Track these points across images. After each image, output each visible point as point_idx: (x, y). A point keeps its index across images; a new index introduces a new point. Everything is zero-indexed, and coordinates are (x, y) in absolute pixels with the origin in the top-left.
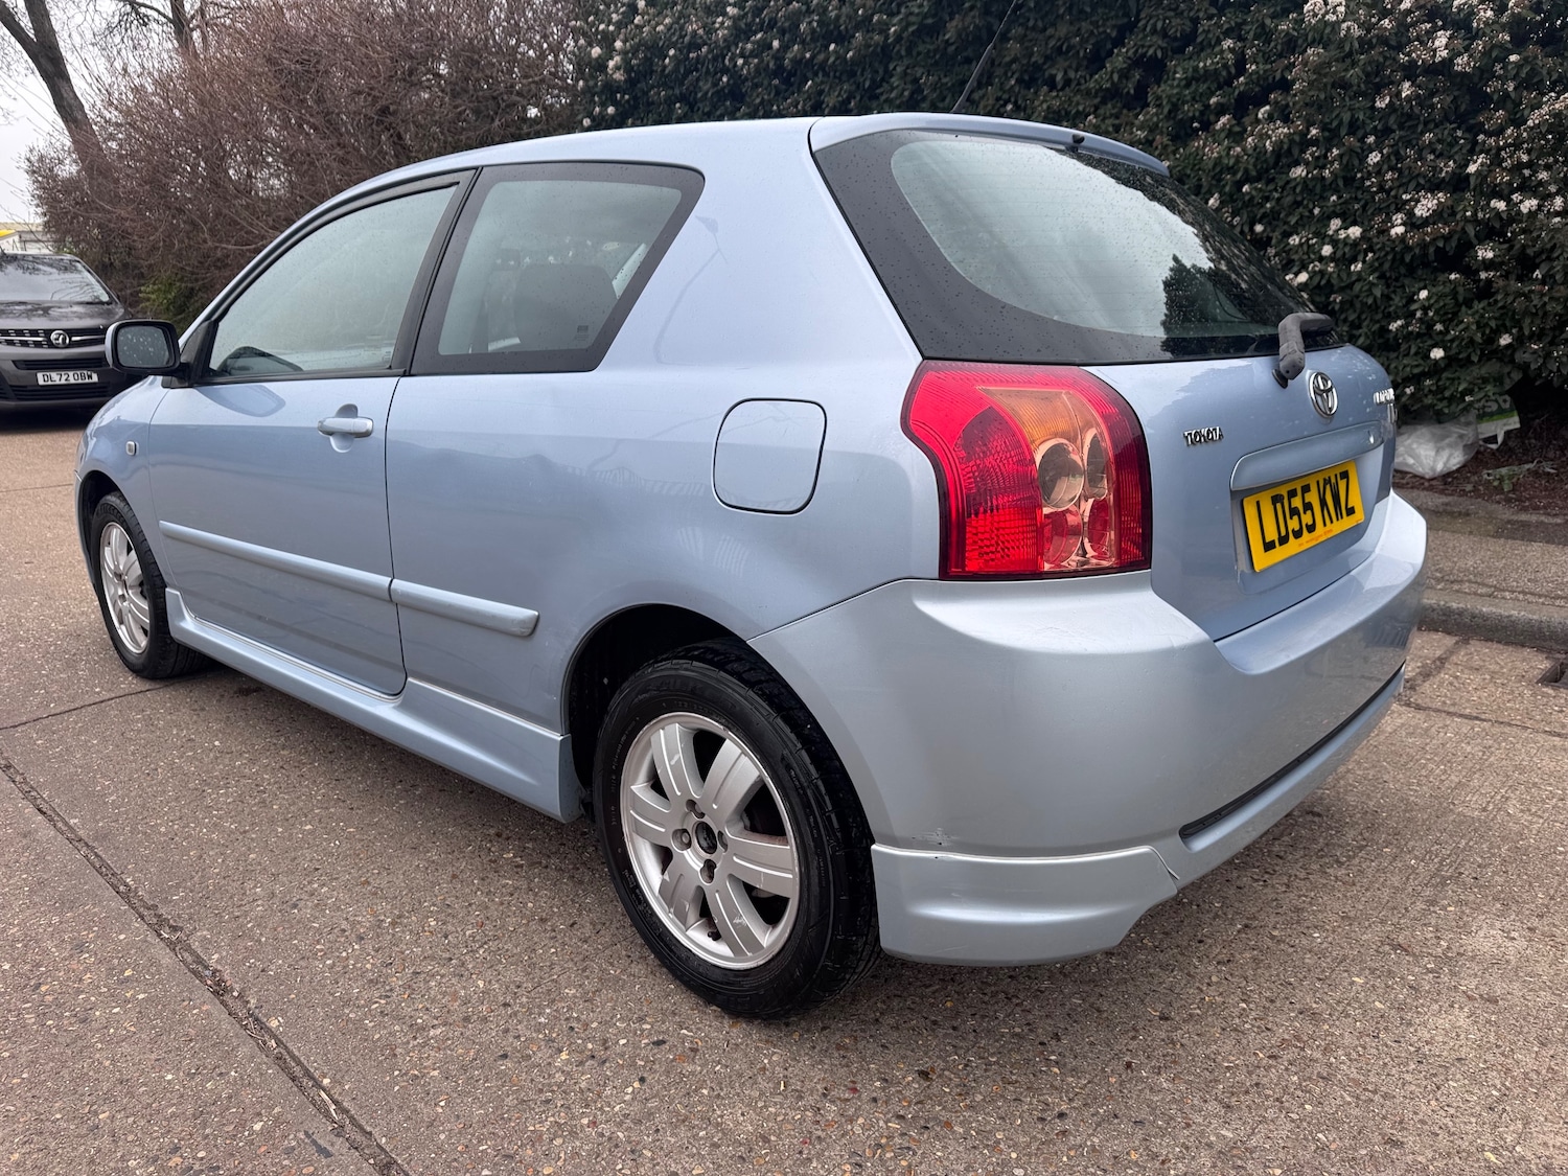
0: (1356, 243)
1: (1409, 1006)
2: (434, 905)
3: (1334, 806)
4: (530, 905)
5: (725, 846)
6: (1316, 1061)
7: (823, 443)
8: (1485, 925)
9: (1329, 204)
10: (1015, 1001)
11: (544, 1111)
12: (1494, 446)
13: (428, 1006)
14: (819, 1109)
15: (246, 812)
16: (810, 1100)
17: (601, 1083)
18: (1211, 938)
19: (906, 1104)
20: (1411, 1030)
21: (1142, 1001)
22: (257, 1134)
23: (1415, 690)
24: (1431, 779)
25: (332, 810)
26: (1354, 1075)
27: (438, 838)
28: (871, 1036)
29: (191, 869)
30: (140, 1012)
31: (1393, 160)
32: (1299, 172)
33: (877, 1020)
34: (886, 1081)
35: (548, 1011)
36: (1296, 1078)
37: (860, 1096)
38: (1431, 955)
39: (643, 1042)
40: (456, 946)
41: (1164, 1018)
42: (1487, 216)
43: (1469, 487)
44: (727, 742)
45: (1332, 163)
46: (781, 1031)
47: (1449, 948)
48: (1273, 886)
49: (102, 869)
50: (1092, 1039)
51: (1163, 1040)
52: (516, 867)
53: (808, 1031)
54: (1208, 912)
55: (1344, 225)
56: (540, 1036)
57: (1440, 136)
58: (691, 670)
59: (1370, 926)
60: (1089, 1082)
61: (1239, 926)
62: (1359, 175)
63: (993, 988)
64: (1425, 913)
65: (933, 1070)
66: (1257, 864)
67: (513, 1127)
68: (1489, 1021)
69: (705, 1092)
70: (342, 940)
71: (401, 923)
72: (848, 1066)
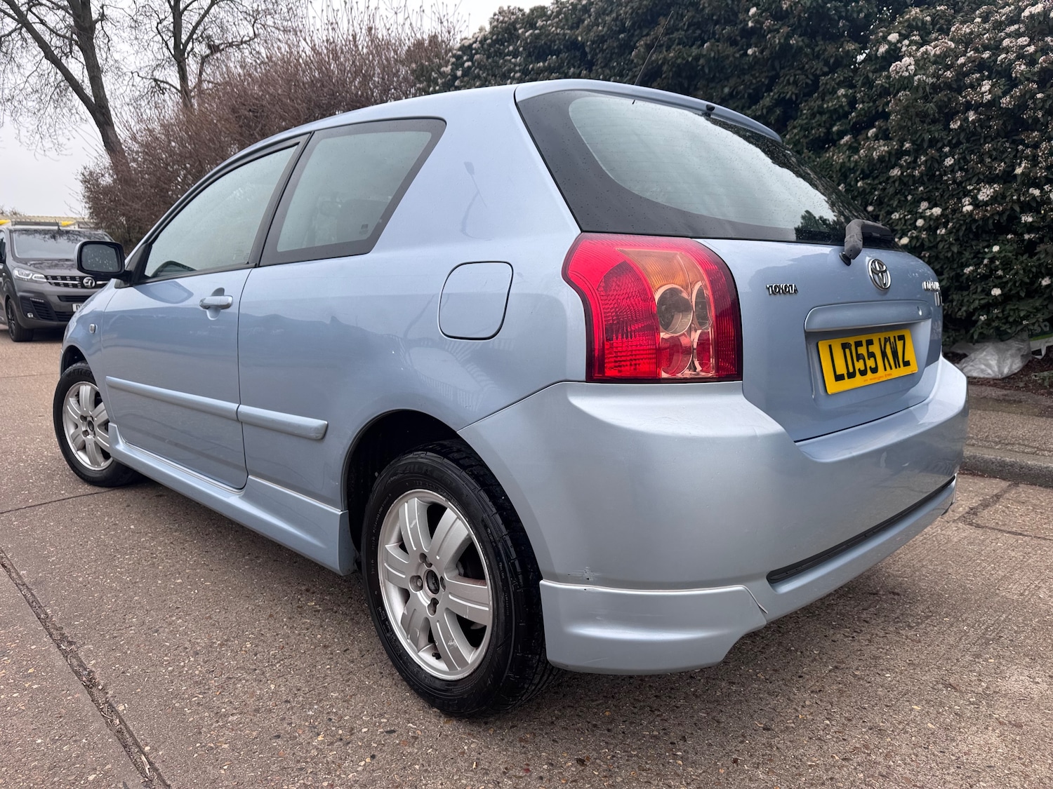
0: (938, 218)
1: (954, 727)
2: (252, 634)
3: (910, 588)
4: (319, 636)
5: (444, 587)
6: (879, 763)
7: (510, 288)
8: (1016, 672)
9: (918, 193)
10: (657, 713)
11: (298, 776)
12: (1039, 357)
13: (232, 700)
14: (498, 783)
15: (139, 570)
16: (493, 776)
17: (343, 758)
18: (808, 675)
19: (564, 782)
20: (954, 744)
21: (752, 716)
22: (90, 783)
23: (976, 515)
24: (984, 573)
25: (198, 571)
26: (908, 775)
27: (265, 591)
28: (546, 733)
29: (93, 605)
30: (32, 697)
31: (961, 164)
32: (896, 172)
33: (553, 723)
34: (552, 765)
35: (316, 707)
36: (862, 775)
37: (530, 775)
38: (974, 692)
39: (379, 731)
40: (261, 661)
41: (766, 729)
42: (1027, 199)
43: (1022, 385)
44: (448, 510)
45: (920, 166)
46: (481, 727)
47: (987, 688)
48: (859, 641)
49: (33, 603)
50: (710, 741)
51: (764, 744)
52: (315, 611)
53: (501, 728)
54: (808, 657)
55: (930, 206)
56: (307, 724)
57: (995, 146)
58: (425, 458)
59: (929, 670)
60: (704, 772)
61: (831, 667)
62: (937, 173)
63: (642, 704)
64: (971, 663)
65: (588, 758)
66: (848, 626)
67: (272, 786)
68: (1014, 740)
69: (417, 767)
70: (183, 654)
71: (226, 645)
72: (525, 753)
